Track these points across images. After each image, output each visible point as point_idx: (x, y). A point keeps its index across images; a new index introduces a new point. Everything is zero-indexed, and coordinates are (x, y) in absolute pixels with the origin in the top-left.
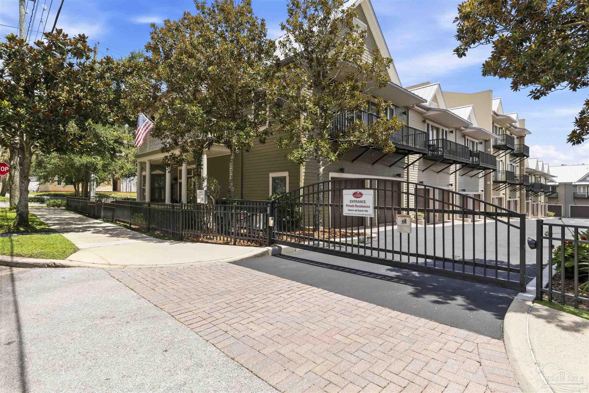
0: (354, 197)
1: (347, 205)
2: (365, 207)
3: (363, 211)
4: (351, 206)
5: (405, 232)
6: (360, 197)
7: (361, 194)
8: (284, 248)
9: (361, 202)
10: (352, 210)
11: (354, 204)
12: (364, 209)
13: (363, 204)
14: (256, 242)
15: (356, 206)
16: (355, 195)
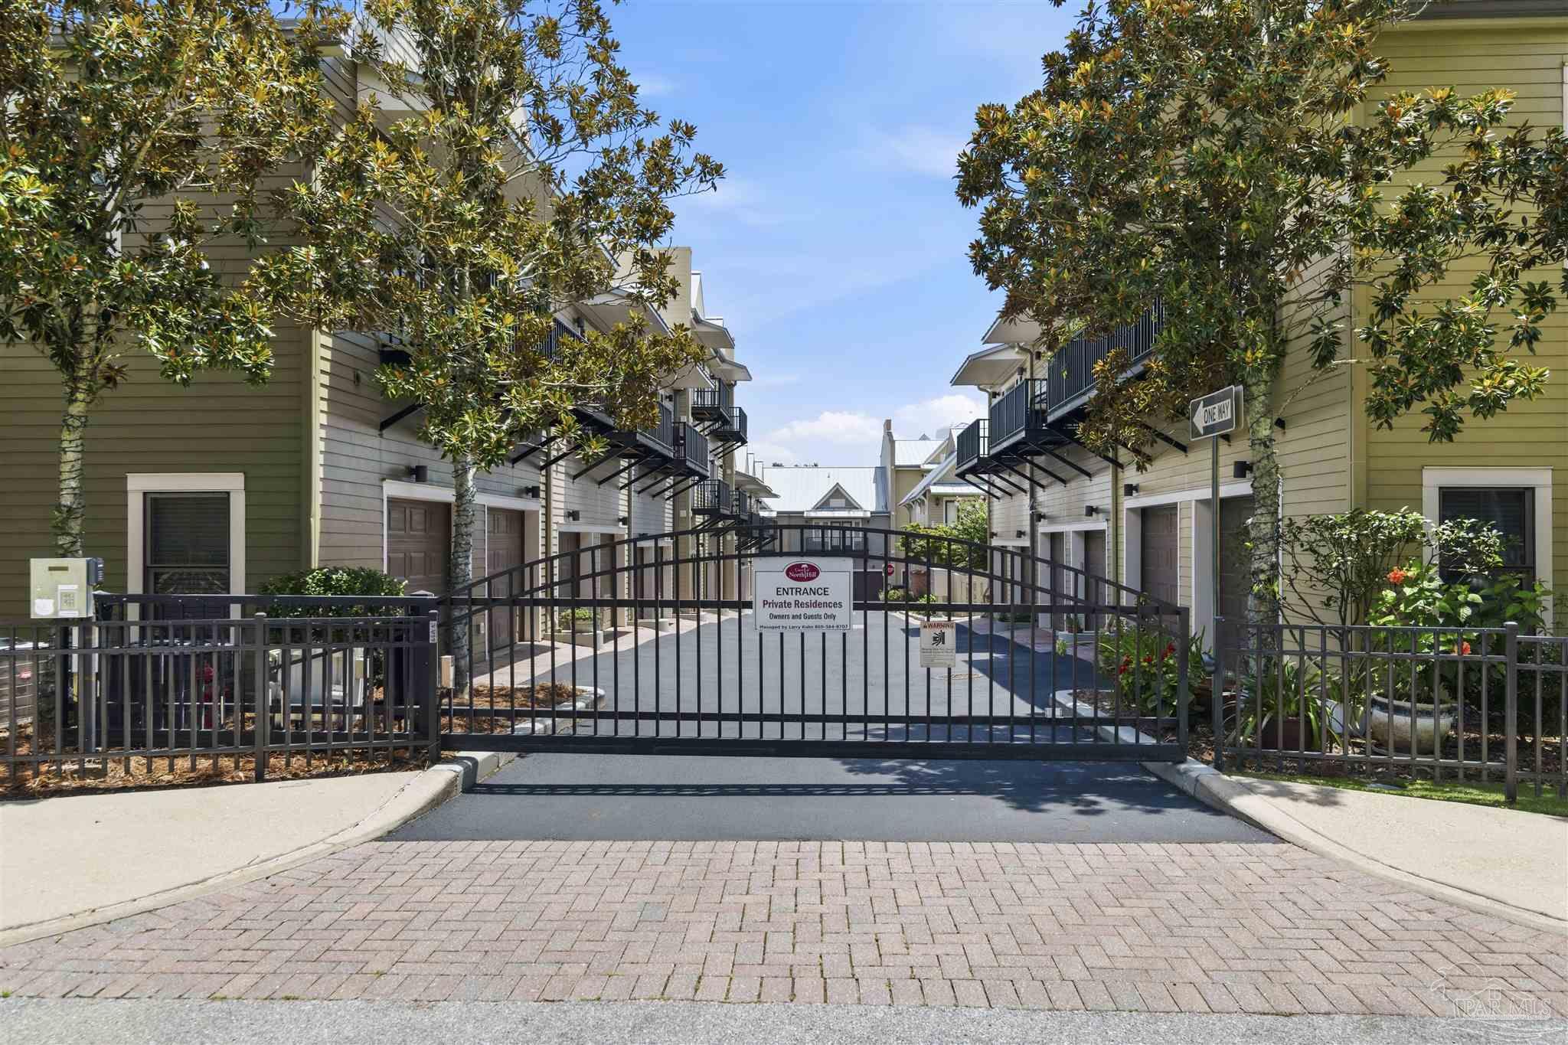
0: (792, 578)
1: (765, 603)
2: (827, 605)
3: (818, 617)
4: (781, 605)
5: (940, 665)
6: (809, 579)
7: (814, 570)
8: (485, 760)
9: (815, 592)
10: (782, 617)
11: (790, 598)
12: (822, 611)
13: (822, 599)
14: (363, 756)
15: (797, 604)
16: (793, 572)
